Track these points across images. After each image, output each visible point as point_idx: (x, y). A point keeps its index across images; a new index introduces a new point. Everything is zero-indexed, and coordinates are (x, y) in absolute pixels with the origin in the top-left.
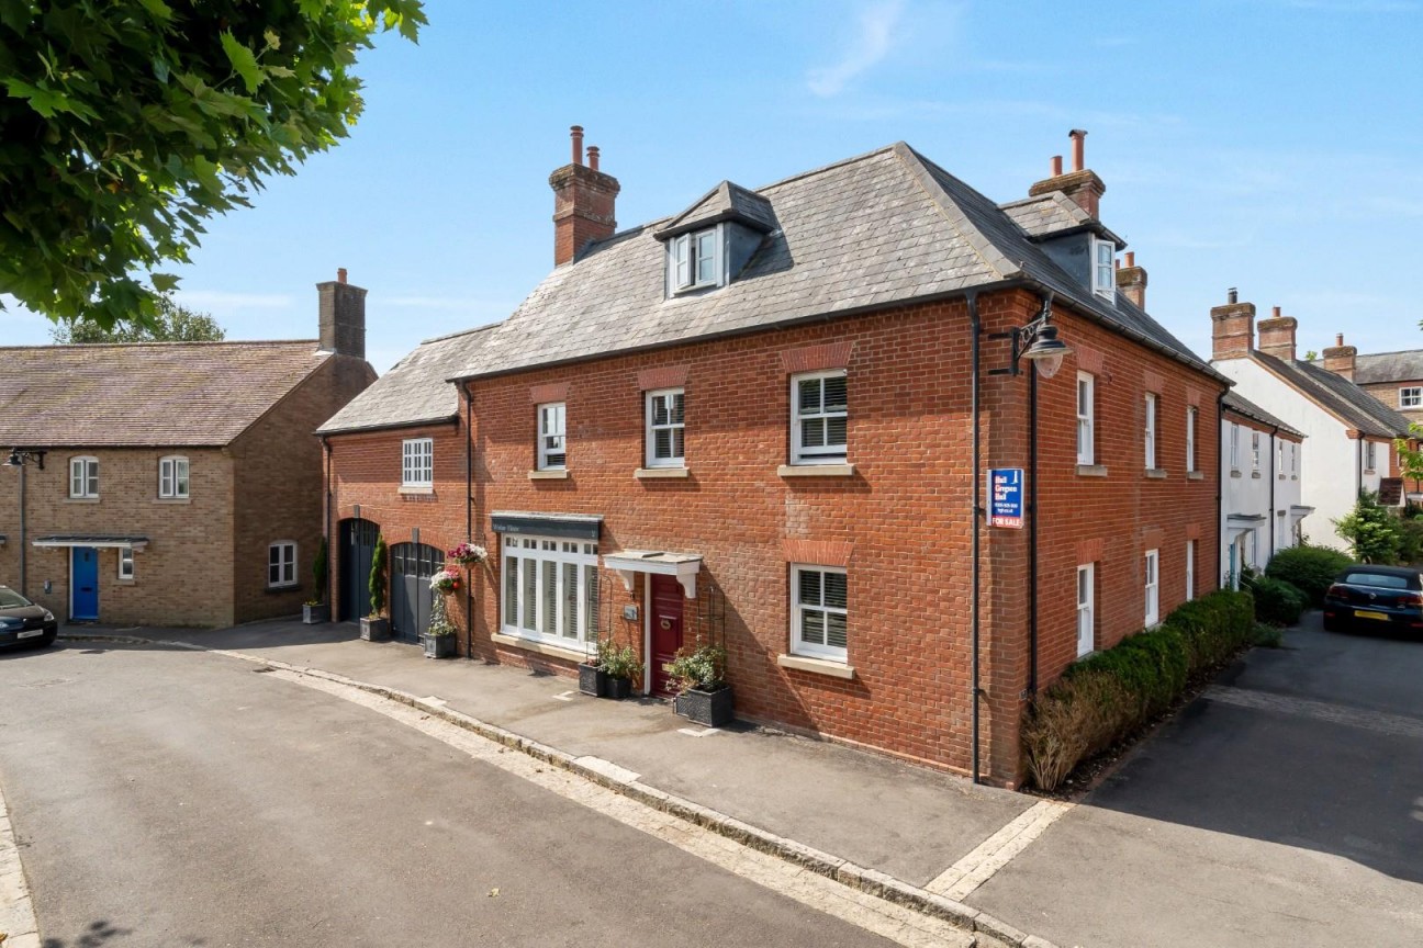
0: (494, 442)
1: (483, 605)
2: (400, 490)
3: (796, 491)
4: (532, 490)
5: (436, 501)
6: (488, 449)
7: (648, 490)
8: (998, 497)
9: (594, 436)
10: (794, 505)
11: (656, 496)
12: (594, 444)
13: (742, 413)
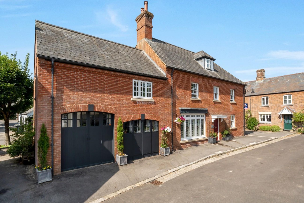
0: (179, 88)
1: (176, 135)
2: (132, 99)
3: (232, 105)
4: (191, 102)
5: (155, 104)
6: (177, 90)
7: (215, 104)
8: (245, 106)
9: (205, 92)
10: (231, 107)
11: (215, 105)
12: (205, 94)
13: (226, 93)
